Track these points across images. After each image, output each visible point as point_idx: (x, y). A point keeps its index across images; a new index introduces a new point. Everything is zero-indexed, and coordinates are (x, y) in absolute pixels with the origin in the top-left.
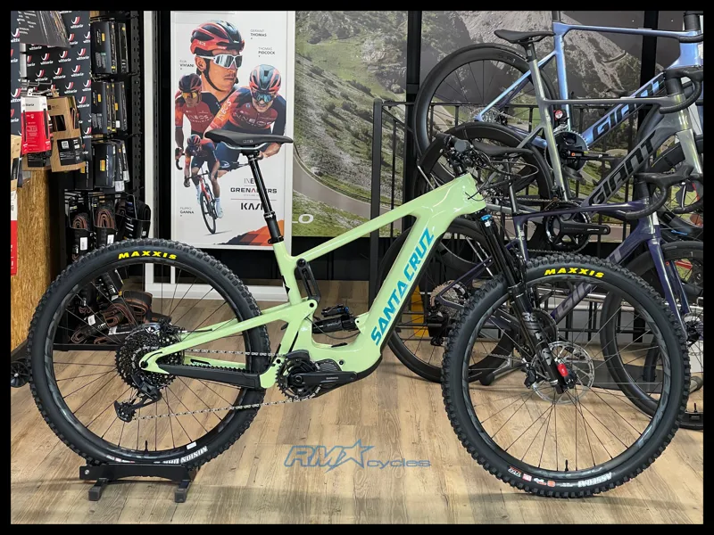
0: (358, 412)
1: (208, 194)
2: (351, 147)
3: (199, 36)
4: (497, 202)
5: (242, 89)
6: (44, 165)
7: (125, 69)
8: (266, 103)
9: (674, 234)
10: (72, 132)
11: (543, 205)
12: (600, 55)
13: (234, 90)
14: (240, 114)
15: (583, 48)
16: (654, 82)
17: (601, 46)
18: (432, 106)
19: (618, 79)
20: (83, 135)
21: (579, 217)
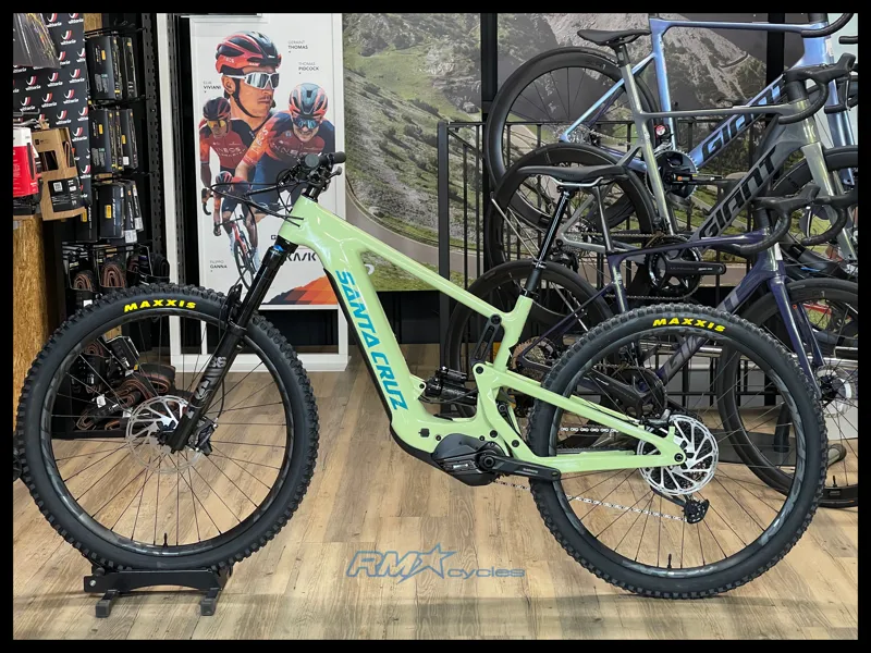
0: (425, 500)
1: (244, 243)
2: (417, 181)
3: (226, 51)
4: (590, 239)
5: (282, 114)
6: (33, 212)
7: (133, 94)
8: (311, 130)
9: (805, 271)
10: (66, 171)
11: (644, 241)
12: (716, 58)
13: (270, 115)
14: (280, 144)
15: (695, 50)
16: (774, 87)
17: (717, 47)
18: (509, 126)
19: (738, 87)
20: (80, 174)
21: (688, 254)
